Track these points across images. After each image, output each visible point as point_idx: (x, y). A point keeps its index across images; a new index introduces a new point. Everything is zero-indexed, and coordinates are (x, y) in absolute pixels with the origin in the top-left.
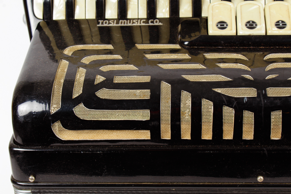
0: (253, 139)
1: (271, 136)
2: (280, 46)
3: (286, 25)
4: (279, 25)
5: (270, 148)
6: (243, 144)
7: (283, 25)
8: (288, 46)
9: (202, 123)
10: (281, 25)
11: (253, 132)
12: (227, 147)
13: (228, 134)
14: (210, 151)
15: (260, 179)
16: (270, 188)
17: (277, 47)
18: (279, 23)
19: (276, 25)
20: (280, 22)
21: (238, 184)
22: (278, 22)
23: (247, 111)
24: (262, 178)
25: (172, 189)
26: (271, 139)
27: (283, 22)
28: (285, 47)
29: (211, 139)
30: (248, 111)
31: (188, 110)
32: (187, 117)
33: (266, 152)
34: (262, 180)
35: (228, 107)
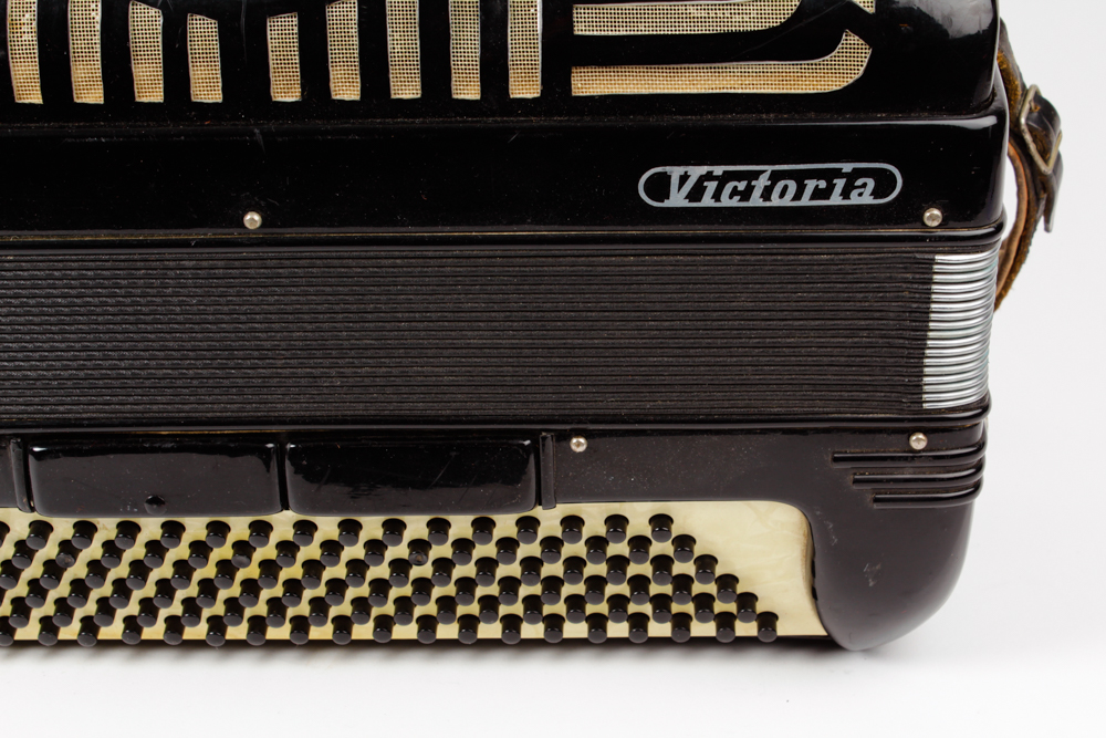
0: (220, 101)
1: (272, 90)
5: (272, 126)
6: (195, 116)
9: (72, 54)
11: (220, 80)
12: (149, 125)
13: (149, 87)
14: (99, 137)
15: (253, 219)
16: (285, 249)
21: (193, 240)
23: (198, 17)
24: (257, 217)
25: (7, 256)
26: (274, 99)
29: (101, 101)
30: (202, 17)
31: (27, 16)
32: (25, 37)
33: (259, 138)
34: (258, 225)
35: (146, 7)
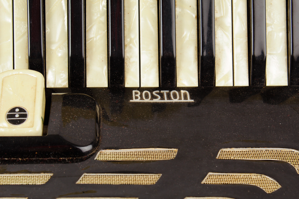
2: (11, 158)
3: (26, 116)
4: (14, 116)
7: (21, 116)
8: (25, 157)
10: (17, 116)
17: (6, 159)
18: (15, 112)
19: (9, 116)
20: (17, 110)
22: (13, 110)
27: (21, 110)
28: (20, 159)
